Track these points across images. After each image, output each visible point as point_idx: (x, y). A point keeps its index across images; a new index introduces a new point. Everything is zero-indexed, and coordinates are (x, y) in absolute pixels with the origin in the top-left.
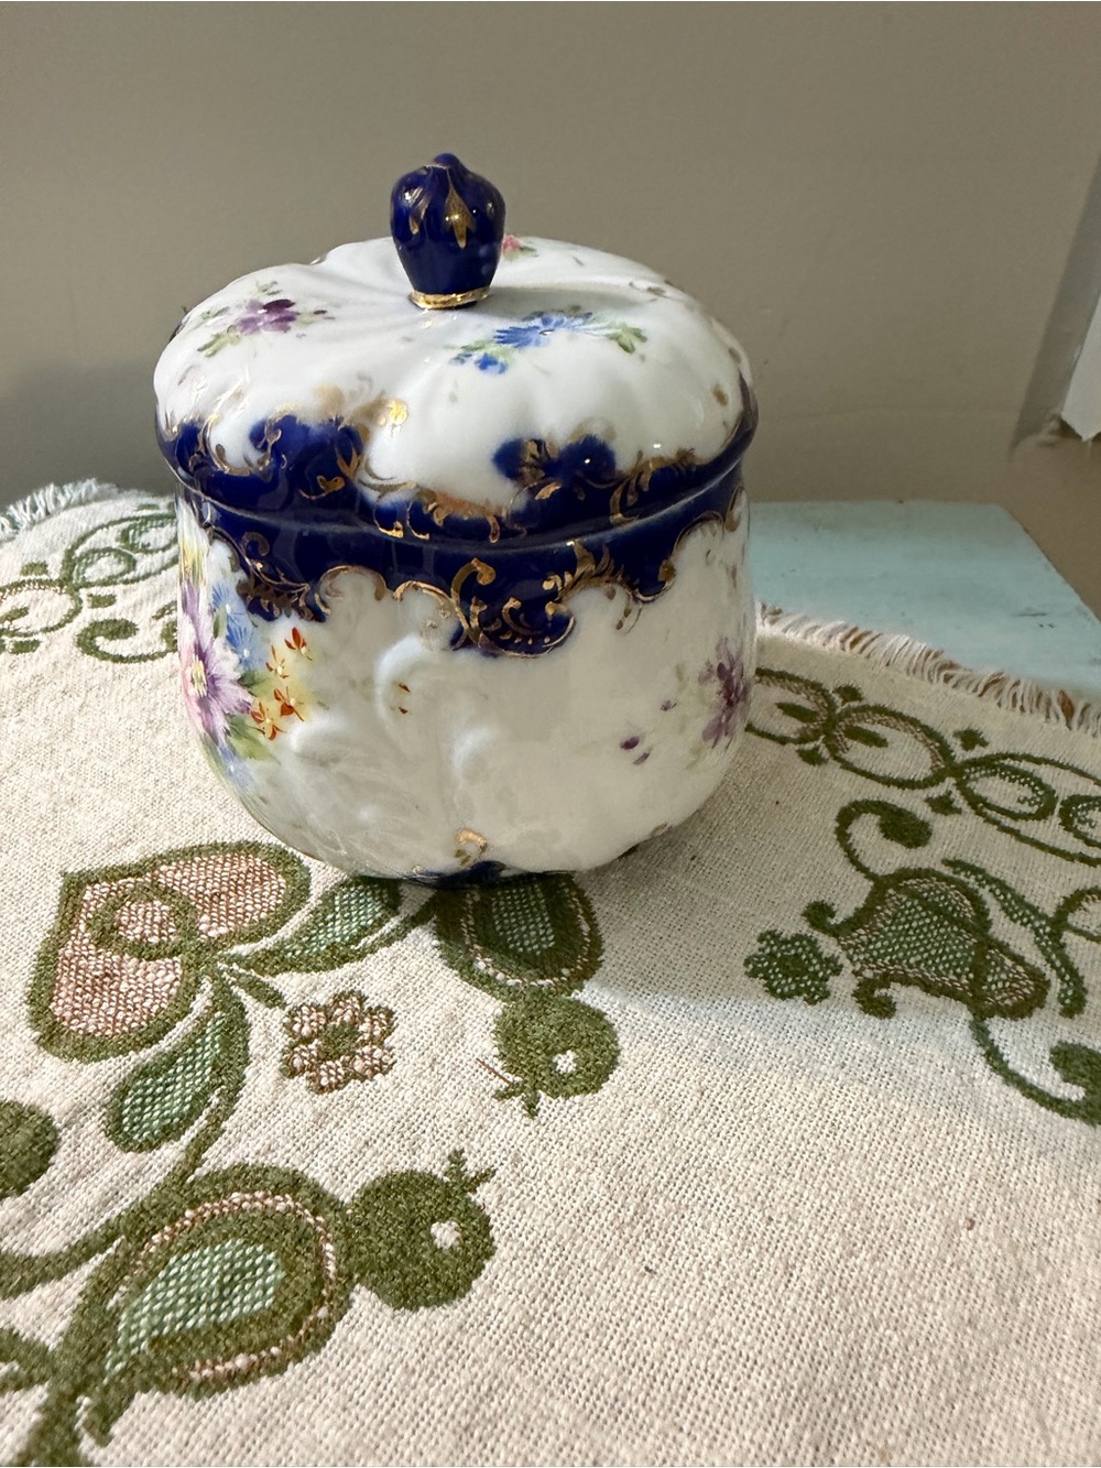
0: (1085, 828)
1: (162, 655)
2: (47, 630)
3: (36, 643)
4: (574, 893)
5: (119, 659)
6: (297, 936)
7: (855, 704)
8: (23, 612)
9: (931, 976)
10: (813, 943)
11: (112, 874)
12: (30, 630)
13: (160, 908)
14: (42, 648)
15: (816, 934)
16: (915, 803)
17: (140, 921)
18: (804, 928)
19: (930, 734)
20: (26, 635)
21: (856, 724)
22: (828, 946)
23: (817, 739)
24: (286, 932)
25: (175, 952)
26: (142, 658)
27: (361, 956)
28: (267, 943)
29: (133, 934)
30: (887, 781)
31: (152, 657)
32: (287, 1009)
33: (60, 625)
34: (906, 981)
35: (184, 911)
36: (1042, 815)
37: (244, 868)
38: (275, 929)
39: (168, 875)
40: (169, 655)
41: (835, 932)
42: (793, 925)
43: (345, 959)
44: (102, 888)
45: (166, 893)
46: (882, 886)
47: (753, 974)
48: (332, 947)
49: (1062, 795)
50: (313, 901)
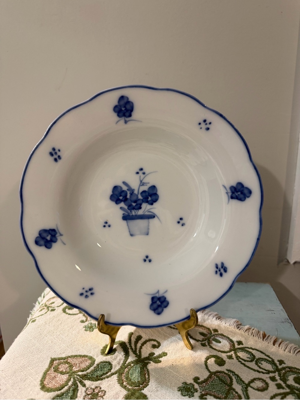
0: (260, 365)
1: (78, 314)
2: (58, 307)
3: (55, 309)
4: (146, 370)
5: (69, 314)
6: (90, 373)
7: (216, 333)
8: (54, 303)
9: (217, 395)
10: (193, 385)
11: (59, 359)
12: (55, 306)
13: (67, 365)
14: (56, 310)
15: (195, 384)
16: (224, 356)
17: (63, 368)
18: (192, 382)
19: (231, 341)
20: (53, 307)
21: (216, 338)
22: (196, 386)
23: (206, 341)
24: (89, 371)
25: (68, 373)
26: (74, 314)
27: (102, 379)
28: (84, 373)
29: (61, 370)
30: (219, 351)
31: (76, 314)
32: (86, 388)
33: (60, 306)
34: (211, 395)
35: (71, 366)
36: (251, 361)
37: (84, 359)
38: (87, 370)
39: (70, 360)
40: (79, 314)
41: (198, 383)
42: (190, 381)
43: (99, 380)
44: (57, 361)
45: (68, 363)
46: (211, 374)
47: (179, 391)
48: (97, 376)
49: (257, 357)
50: (95, 365)
